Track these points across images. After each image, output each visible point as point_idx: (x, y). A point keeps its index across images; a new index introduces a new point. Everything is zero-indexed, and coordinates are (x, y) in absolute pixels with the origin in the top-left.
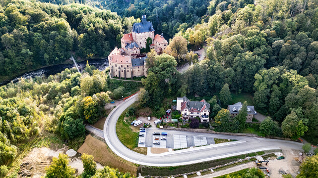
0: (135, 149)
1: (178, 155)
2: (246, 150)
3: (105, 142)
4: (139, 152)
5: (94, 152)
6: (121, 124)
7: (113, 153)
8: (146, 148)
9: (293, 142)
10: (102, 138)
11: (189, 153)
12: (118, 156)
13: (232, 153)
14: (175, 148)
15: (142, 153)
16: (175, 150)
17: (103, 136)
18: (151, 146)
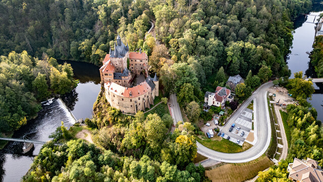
0: (244, 148)
1: (259, 130)
2: (264, 102)
3: (227, 163)
4: (248, 149)
5: (229, 178)
6: (206, 143)
7: (244, 163)
8: (245, 142)
9: (263, 85)
10: (219, 163)
11: (259, 125)
12: (249, 162)
13: (265, 108)
14: (251, 128)
15: (250, 147)
16: (253, 129)
17: (218, 161)
18: (244, 139)
